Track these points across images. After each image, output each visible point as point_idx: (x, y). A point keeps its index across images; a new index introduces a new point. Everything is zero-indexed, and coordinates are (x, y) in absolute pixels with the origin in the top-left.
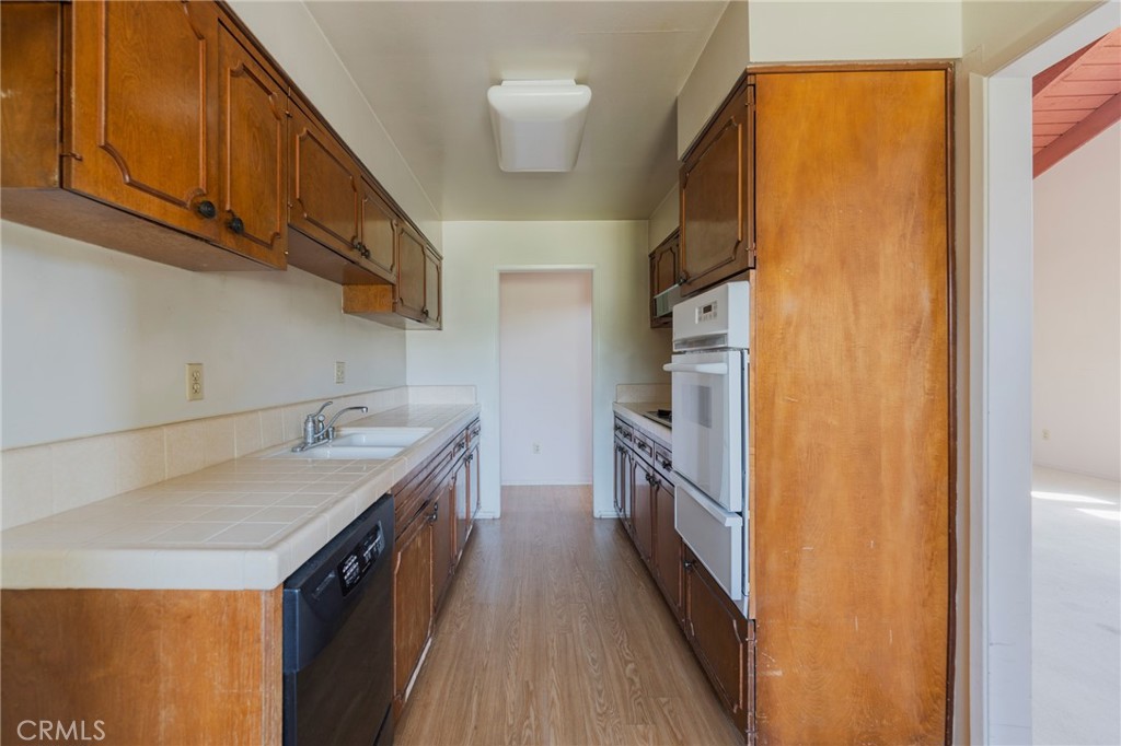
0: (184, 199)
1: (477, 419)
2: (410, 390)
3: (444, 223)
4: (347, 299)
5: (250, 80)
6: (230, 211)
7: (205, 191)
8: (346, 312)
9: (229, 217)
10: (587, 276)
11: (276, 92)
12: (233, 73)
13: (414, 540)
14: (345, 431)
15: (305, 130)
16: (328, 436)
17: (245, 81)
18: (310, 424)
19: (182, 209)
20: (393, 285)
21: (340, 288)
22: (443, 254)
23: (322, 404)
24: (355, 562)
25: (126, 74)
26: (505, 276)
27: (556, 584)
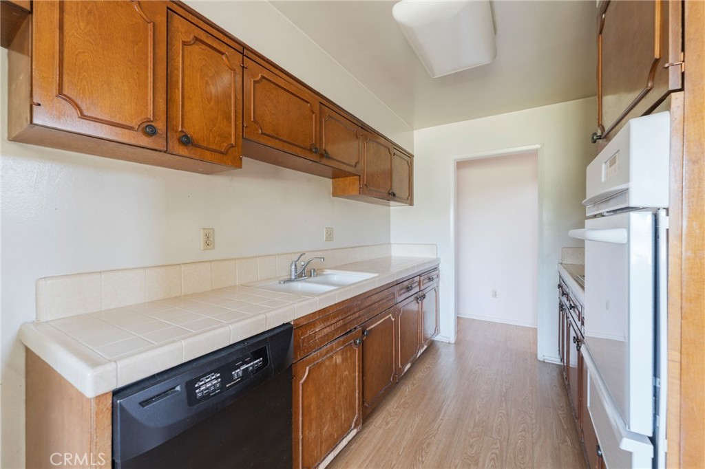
0: (133, 125)
1: (436, 269)
2: (392, 246)
3: (415, 131)
4: (334, 187)
5: (204, 47)
6: (182, 131)
7: (152, 119)
8: (333, 196)
9: (182, 134)
10: (533, 155)
11: (228, 51)
12: (184, 44)
13: (332, 357)
14: (327, 272)
15: (260, 75)
16: (311, 276)
17: (197, 48)
18: (293, 267)
19: (132, 131)
20: (360, 176)
21: (330, 181)
22: (415, 154)
23: (299, 255)
24: (217, 379)
25: (80, 50)
26: (461, 165)
27: (479, 412)
